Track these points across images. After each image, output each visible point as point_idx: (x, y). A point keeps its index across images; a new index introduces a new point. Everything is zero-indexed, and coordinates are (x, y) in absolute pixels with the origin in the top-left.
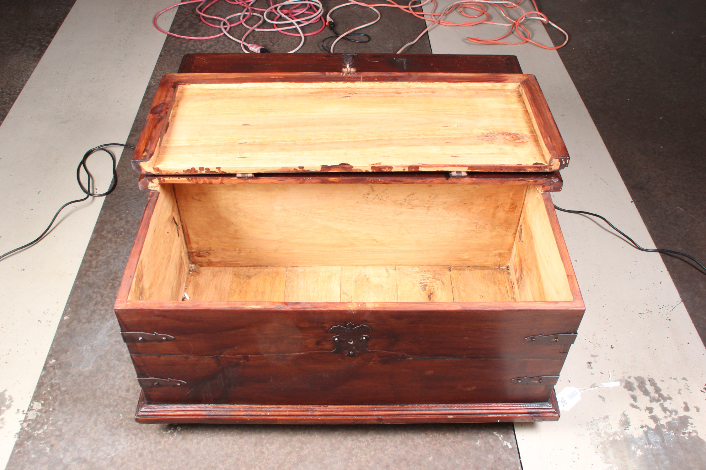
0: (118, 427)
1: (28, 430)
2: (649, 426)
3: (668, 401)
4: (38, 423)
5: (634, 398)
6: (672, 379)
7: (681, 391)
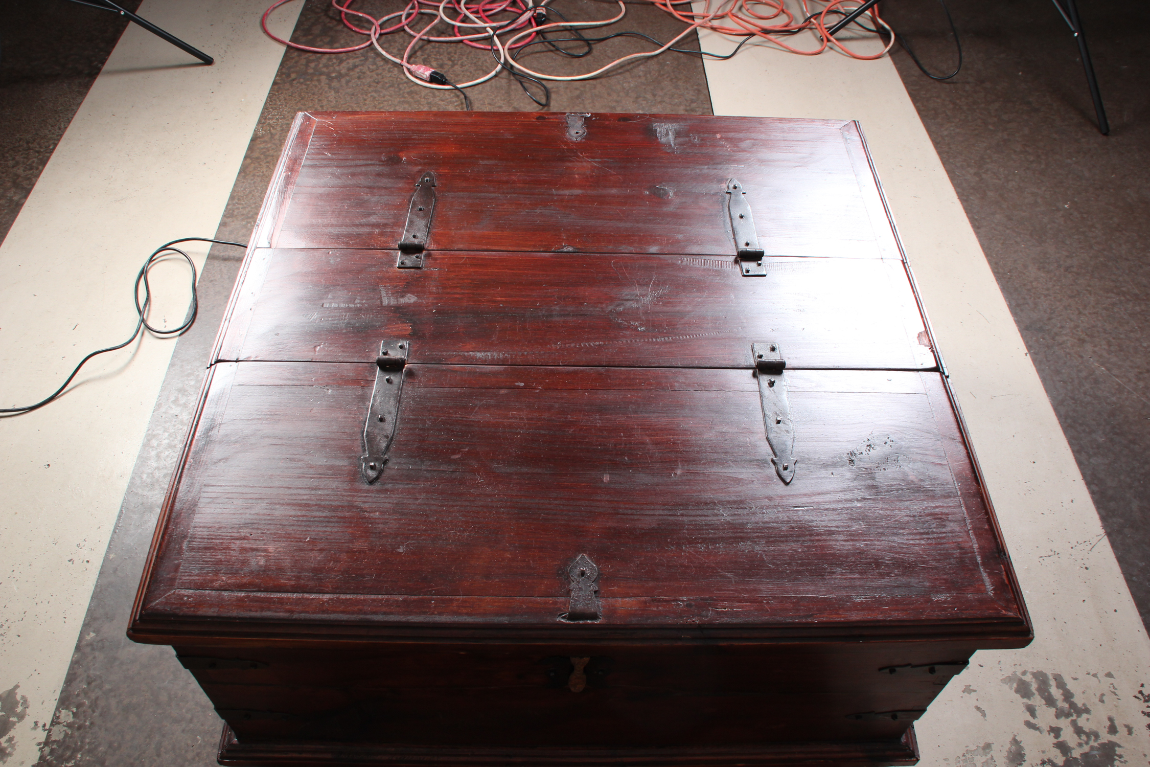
0: (193, 759)
1: (52, 761)
2: (1055, 761)
3: (1085, 716)
4: (68, 748)
5: (1031, 710)
6: (1090, 675)
7: (1104, 698)
